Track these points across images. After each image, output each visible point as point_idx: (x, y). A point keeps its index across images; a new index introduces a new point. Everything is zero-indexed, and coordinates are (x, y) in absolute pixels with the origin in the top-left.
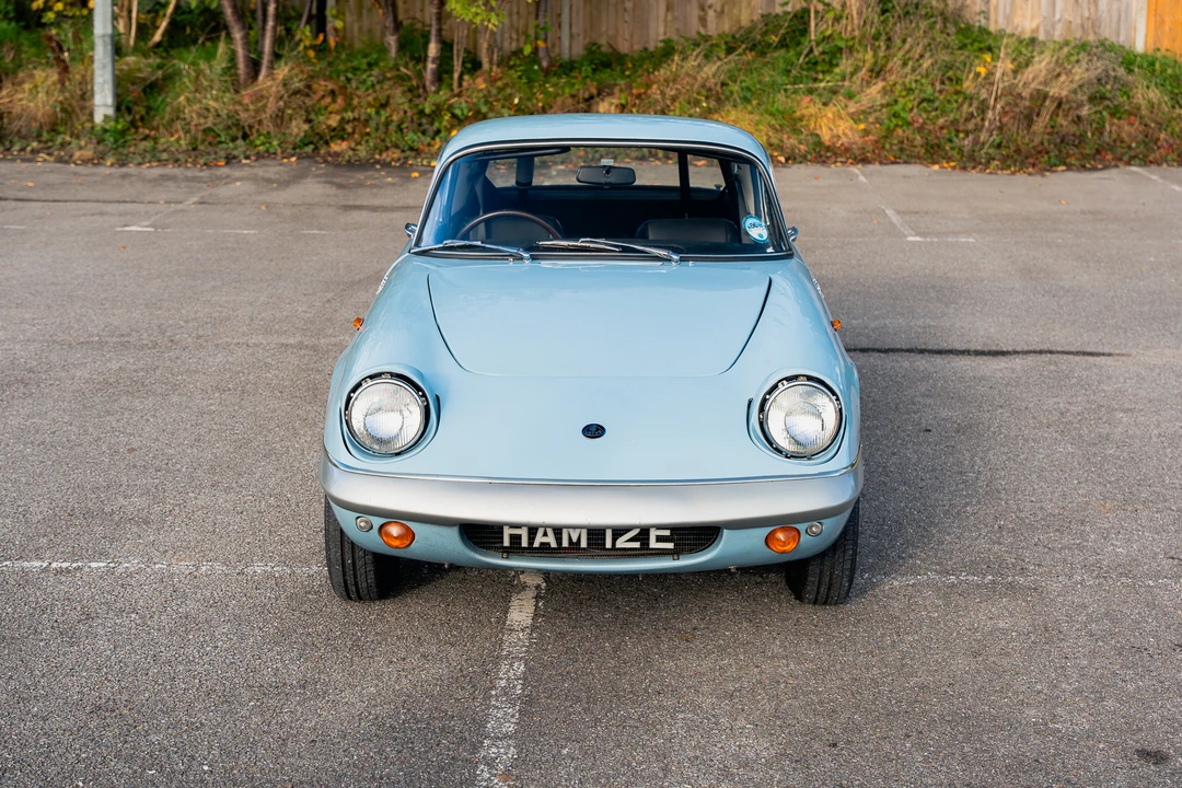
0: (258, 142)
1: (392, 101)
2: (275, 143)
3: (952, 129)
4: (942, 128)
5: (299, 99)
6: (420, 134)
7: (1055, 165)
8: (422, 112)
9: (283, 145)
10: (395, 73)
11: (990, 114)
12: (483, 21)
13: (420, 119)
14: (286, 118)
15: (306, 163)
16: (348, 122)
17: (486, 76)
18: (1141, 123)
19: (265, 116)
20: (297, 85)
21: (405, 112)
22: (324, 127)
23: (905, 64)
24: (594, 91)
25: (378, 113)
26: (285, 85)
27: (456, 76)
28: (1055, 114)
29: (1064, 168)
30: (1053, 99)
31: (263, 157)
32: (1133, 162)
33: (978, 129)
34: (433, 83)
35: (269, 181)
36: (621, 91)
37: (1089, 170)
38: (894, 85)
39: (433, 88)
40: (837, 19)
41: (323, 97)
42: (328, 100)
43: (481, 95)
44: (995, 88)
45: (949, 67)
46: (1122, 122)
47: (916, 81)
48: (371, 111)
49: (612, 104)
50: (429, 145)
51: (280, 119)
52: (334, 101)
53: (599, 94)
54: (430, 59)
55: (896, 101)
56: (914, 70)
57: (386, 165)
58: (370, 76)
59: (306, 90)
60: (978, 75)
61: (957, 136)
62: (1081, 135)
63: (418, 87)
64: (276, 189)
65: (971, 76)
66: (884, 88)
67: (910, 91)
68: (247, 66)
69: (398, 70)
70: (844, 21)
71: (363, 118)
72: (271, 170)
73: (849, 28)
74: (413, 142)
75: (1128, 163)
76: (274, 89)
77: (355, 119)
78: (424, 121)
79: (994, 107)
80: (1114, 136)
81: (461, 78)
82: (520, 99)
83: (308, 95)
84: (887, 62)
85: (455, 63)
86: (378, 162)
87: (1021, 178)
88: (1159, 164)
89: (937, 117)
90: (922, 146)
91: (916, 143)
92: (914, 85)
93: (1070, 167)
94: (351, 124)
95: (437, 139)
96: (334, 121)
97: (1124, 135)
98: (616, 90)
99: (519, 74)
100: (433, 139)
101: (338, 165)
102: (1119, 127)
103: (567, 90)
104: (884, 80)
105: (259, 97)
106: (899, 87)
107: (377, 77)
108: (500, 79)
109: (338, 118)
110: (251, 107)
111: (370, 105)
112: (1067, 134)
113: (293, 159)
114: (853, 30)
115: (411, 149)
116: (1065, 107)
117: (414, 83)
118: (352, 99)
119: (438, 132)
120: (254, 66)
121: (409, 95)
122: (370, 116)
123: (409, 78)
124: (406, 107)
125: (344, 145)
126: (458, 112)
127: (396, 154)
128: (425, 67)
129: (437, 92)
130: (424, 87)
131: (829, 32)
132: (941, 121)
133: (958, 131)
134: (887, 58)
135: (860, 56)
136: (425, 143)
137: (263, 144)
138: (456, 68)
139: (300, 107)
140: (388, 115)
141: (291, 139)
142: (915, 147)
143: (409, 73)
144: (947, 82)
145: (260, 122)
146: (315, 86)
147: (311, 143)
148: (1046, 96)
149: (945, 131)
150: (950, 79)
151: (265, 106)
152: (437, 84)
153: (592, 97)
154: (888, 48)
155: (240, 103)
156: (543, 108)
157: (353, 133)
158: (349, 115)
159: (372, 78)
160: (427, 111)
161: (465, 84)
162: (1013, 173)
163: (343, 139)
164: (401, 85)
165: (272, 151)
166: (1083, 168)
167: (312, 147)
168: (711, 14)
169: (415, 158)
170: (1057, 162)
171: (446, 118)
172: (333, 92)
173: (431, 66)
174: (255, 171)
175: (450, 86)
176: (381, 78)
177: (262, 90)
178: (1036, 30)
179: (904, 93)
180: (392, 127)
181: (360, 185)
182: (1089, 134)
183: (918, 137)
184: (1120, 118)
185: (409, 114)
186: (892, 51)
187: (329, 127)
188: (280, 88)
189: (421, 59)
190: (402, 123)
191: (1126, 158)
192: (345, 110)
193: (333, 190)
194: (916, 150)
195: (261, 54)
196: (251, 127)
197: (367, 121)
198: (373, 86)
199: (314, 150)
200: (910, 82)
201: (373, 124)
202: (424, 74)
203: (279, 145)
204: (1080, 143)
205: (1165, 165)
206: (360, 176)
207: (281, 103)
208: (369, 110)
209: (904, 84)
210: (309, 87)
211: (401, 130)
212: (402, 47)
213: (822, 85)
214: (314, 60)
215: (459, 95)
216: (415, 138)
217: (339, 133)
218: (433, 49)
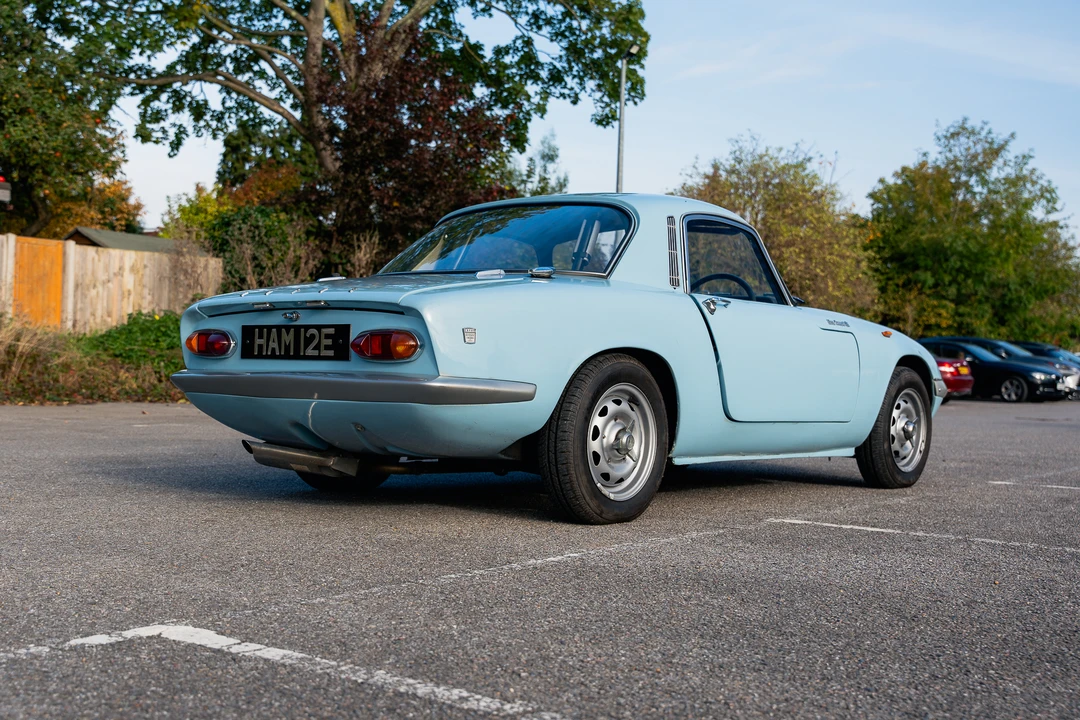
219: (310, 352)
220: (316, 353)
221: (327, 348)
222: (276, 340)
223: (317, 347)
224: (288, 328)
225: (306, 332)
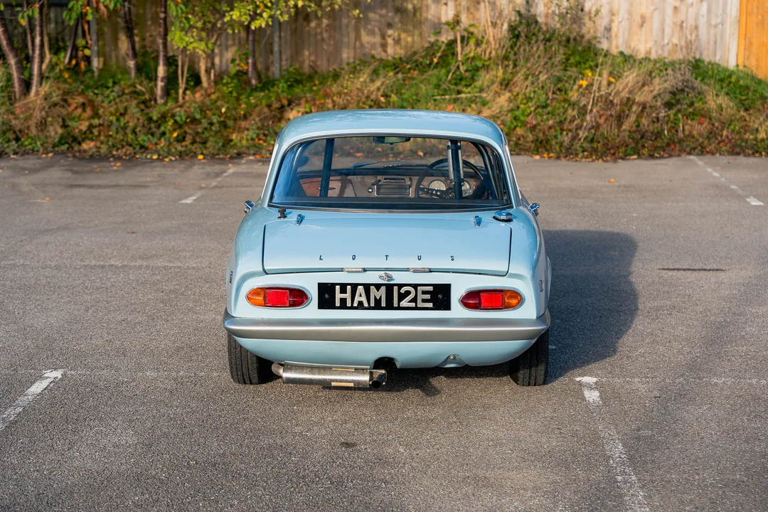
0: (27, 143)
1: (129, 111)
2: (39, 143)
3: (558, 128)
4: (550, 128)
5: (58, 110)
6: (150, 136)
7: (630, 155)
8: (150, 119)
9: (45, 145)
10: (132, 89)
11: (588, 118)
12: (194, 48)
13: (149, 124)
14: (48, 123)
15: (58, 157)
16: (95, 127)
17: (203, 92)
18: (709, 123)
19: (32, 123)
20: (55, 99)
21: (138, 119)
22: (77, 131)
23: (526, 79)
24: (285, 102)
25: (118, 120)
26: (46, 99)
27: (181, 91)
28: (639, 116)
29: (636, 157)
30: (639, 104)
31: (28, 154)
32: (693, 152)
33: (579, 127)
34: (162, 98)
35: (25, 169)
36: (307, 101)
37: (657, 158)
38: (518, 95)
39: (162, 101)
40: (478, 44)
41: (76, 108)
42: (80, 110)
43: (196, 105)
44: (592, 96)
45: (559, 80)
46: (693, 123)
47: (534, 92)
48: (113, 118)
49: (299, 112)
50: (156, 144)
51: (43, 125)
52: (84, 110)
53: (289, 105)
54: (159, 79)
55: (518, 107)
56: (533, 84)
57: (118, 158)
58: (113, 91)
59: (62, 103)
60: (581, 86)
61: (561, 134)
62: (658, 132)
63: (150, 100)
64: (26, 174)
65: (576, 87)
66: (509, 98)
67: (529, 99)
68: (20, 85)
69: (135, 87)
70: (484, 46)
71: (106, 124)
72: (30, 162)
73: (488, 52)
74: (144, 141)
75: (690, 153)
76: (38, 102)
77: (100, 125)
78: (153, 125)
79: (591, 111)
80: (687, 133)
81: (184, 93)
82: (228, 108)
83: (63, 107)
84: (513, 77)
85: (180, 81)
86: (113, 156)
87: (600, 164)
88: (713, 154)
89: (548, 119)
90: (532, 142)
91: (528, 140)
92: (532, 95)
93: (640, 156)
94: (97, 129)
95: (163, 140)
96: (84, 126)
97: (695, 133)
98: (303, 101)
99: (230, 89)
100: (160, 139)
101: (83, 159)
102: (692, 126)
103: (264, 102)
104: (510, 91)
105: (28, 108)
106: (520, 97)
107: (117, 92)
108: (214, 93)
109: (87, 124)
110: (21, 116)
111: (112, 114)
112: (646, 131)
113: (50, 155)
114: (490, 53)
115: (142, 147)
116: (648, 110)
117: (147, 97)
118: (98, 110)
119: (164, 134)
120: (27, 85)
121: (142, 106)
122: (111, 122)
123: (143, 94)
124: (138, 115)
125: (92, 144)
126: (178, 118)
127: (130, 150)
128: (156, 85)
129: (165, 104)
130: (155, 100)
131: (472, 55)
132: (551, 122)
133: (562, 130)
134: (514, 74)
135: (494, 73)
136: (154, 142)
137: (30, 144)
138: (181, 85)
139: (59, 116)
140: (125, 121)
141: (50, 140)
142: (528, 142)
143: (143, 89)
144: (558, 93)
145: (28, 128)
146: (70, 101)
147: (67, 143)
148: (634, 102)
149: (553, 130)
150: (560, 90)
151: (31, 115)
152: (165, 98)
153: (283, 107)
154: (515, 66)
155: (13, 113)
156: (245, 115)
157: (99, 135)
158: (96, 122)
159: (114, 94)
160: (155, 118)
161: (187, 98)
162: (593, 161)
163: (92, 140)
164: (135, 99)
165: (36, 149)
166: (652, 157)
167: (67, 146)
168: (390, 41)
169: (142, 153)
170: (632, 153)
171: (170, 123)
172: (83, 104)
173: (160, 84)
174: (17, 163)
175: (176, 100)
176: (121, 93)
177: (29, 103)
178: (649, 52)
179: (525, 101)
180: (129, 131)
181: (92, 172)
182: (666, 132)
183: (530, 135)
184: (693, 119)
185: (141, 121)
186: (518, 68)
187: (80, 131)
188: (43, 101)
189: (153, 78)
190: (135, 128)
191: (688, 150)
192: (93, 117)
193: (69, 174)
194: (528, 145)
195: (31, 75)
196: (20, 131)
197: (109, 126)
198: (115, 99)
199: (68, 149)
200: (530, 93)
201: (114, 128)
202: (155, 90)
203: (42, 145)
204: (656, 139)
205: (718, 155)
206: (95, 166)
207: (44, 113)
208: (111, 118)
209: (525, 94)
210: (65, 101)
211: (135, 133)
212: (139, 69)
213: (463, 95)
214: (69, 80)
215: (181, 106)
216: (146, 138)
217: (87, 134)
218: (161, 71)
219: (404, 303)
220: (413, 305)
221: (424, 301)
222: (364, 294)
223: (414, 300)
224: (378, 286)
225: (399, 289)
